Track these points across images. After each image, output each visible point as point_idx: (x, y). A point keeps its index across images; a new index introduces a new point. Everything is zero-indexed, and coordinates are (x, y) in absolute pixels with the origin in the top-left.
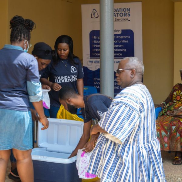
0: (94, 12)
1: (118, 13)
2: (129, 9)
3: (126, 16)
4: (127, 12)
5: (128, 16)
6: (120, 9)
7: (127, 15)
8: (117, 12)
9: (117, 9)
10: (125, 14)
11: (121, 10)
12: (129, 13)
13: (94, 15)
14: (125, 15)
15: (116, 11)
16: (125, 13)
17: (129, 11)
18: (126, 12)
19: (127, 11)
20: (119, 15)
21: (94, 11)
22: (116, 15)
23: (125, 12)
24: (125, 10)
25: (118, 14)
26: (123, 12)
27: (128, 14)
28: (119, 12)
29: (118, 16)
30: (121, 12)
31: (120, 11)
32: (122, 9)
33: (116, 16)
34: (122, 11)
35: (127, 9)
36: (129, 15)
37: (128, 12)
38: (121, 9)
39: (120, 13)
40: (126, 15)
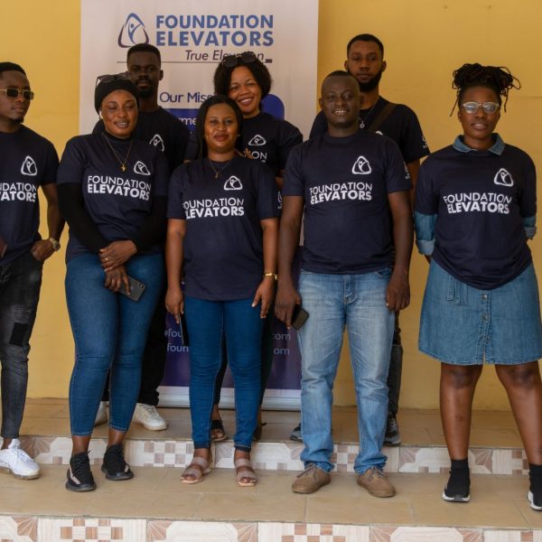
0: (132, 26)
1: (228, 33)
2: (271, 17)
3: (258, 44)
4: (262, 32)
5: (265, 44)
6: (234, 18)
7: (262, 40)
8: (224, 29)
9: (224, 17)
10: (255, 36)
11: (238, 21)
12: (271, 33)
13: (131, 35)
14: (254, 41)
15: (220, 27)
16: (252, 33)
17: (270, 25)
18: (258, 29)
19: (262, 26)
20: (229, 38)
21: (133, 20)
22: (220, 38)
23: (254, 30)
24: (252, 22)
25: (225, 34)
26: (247, 30)
27: (265, 36)
28: (229, 27)
29: (225, 43)
30: (238, 28)
31: (234, 26)
32: (242, 17)
33: (217, 44)
34: (242, 26)
35: (263, 17)
36: (268, 41)
37: (267, 28)
38: (237, 17)
39: (232, 31)
40: (256, 40)
